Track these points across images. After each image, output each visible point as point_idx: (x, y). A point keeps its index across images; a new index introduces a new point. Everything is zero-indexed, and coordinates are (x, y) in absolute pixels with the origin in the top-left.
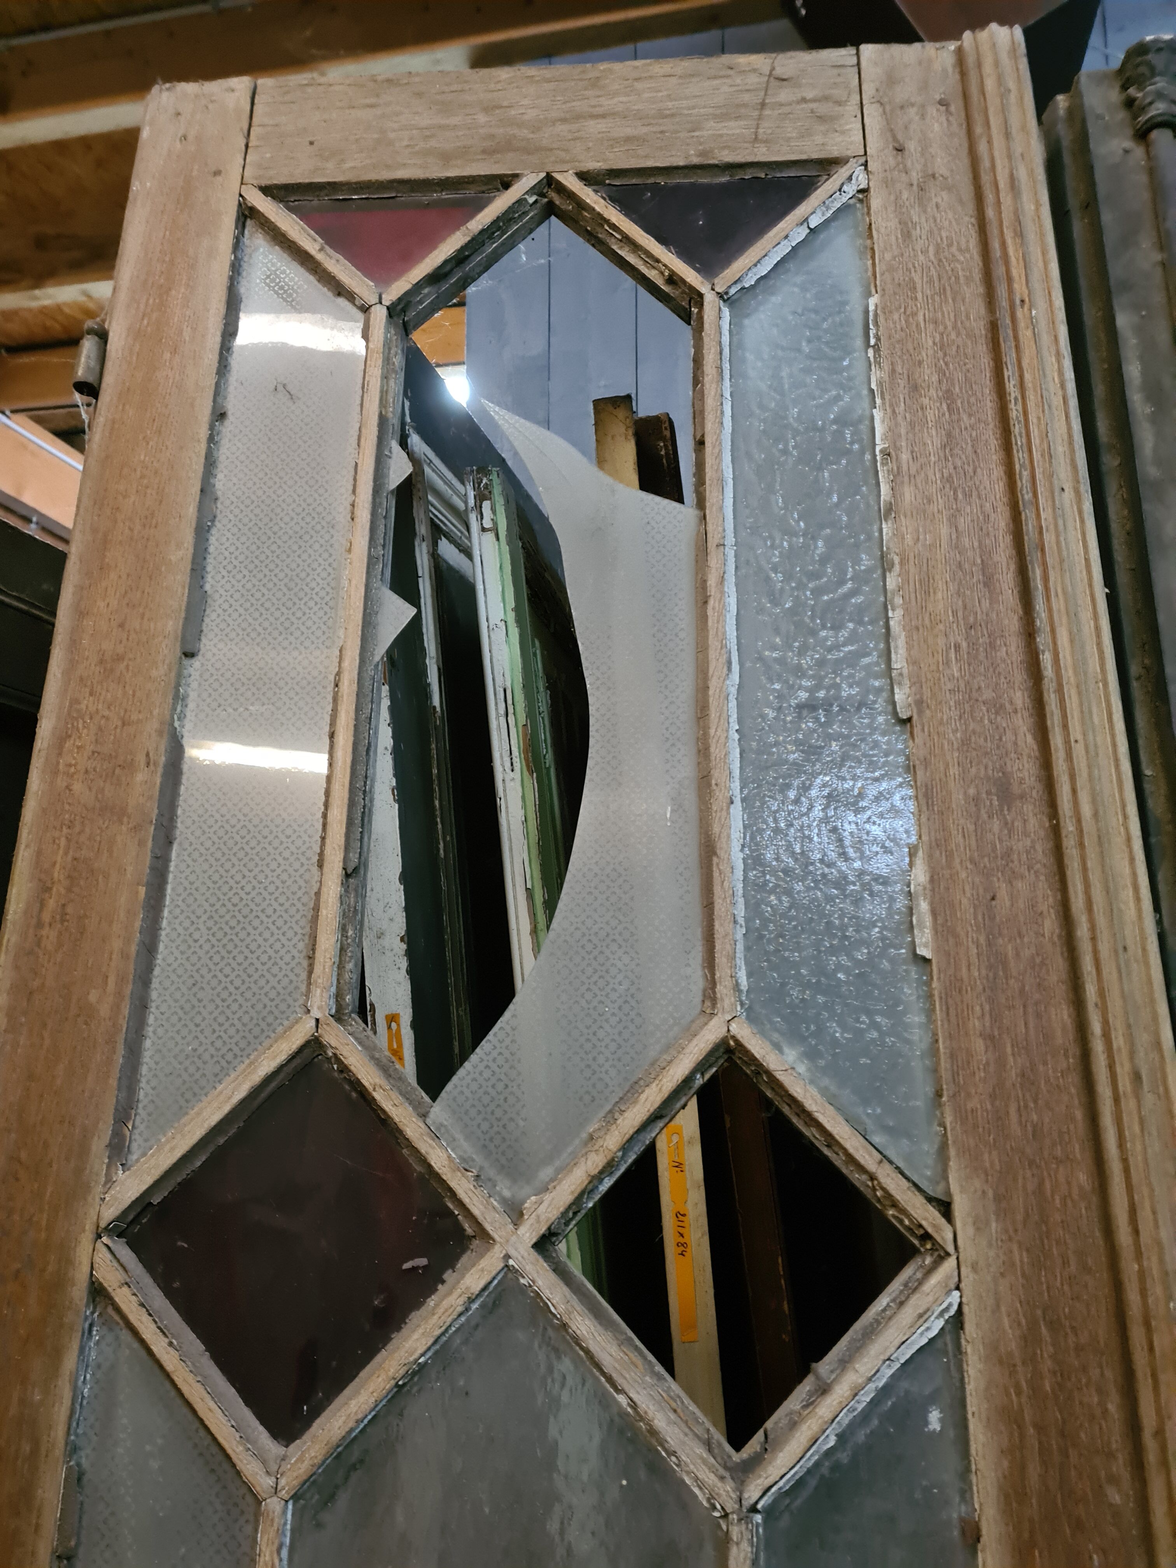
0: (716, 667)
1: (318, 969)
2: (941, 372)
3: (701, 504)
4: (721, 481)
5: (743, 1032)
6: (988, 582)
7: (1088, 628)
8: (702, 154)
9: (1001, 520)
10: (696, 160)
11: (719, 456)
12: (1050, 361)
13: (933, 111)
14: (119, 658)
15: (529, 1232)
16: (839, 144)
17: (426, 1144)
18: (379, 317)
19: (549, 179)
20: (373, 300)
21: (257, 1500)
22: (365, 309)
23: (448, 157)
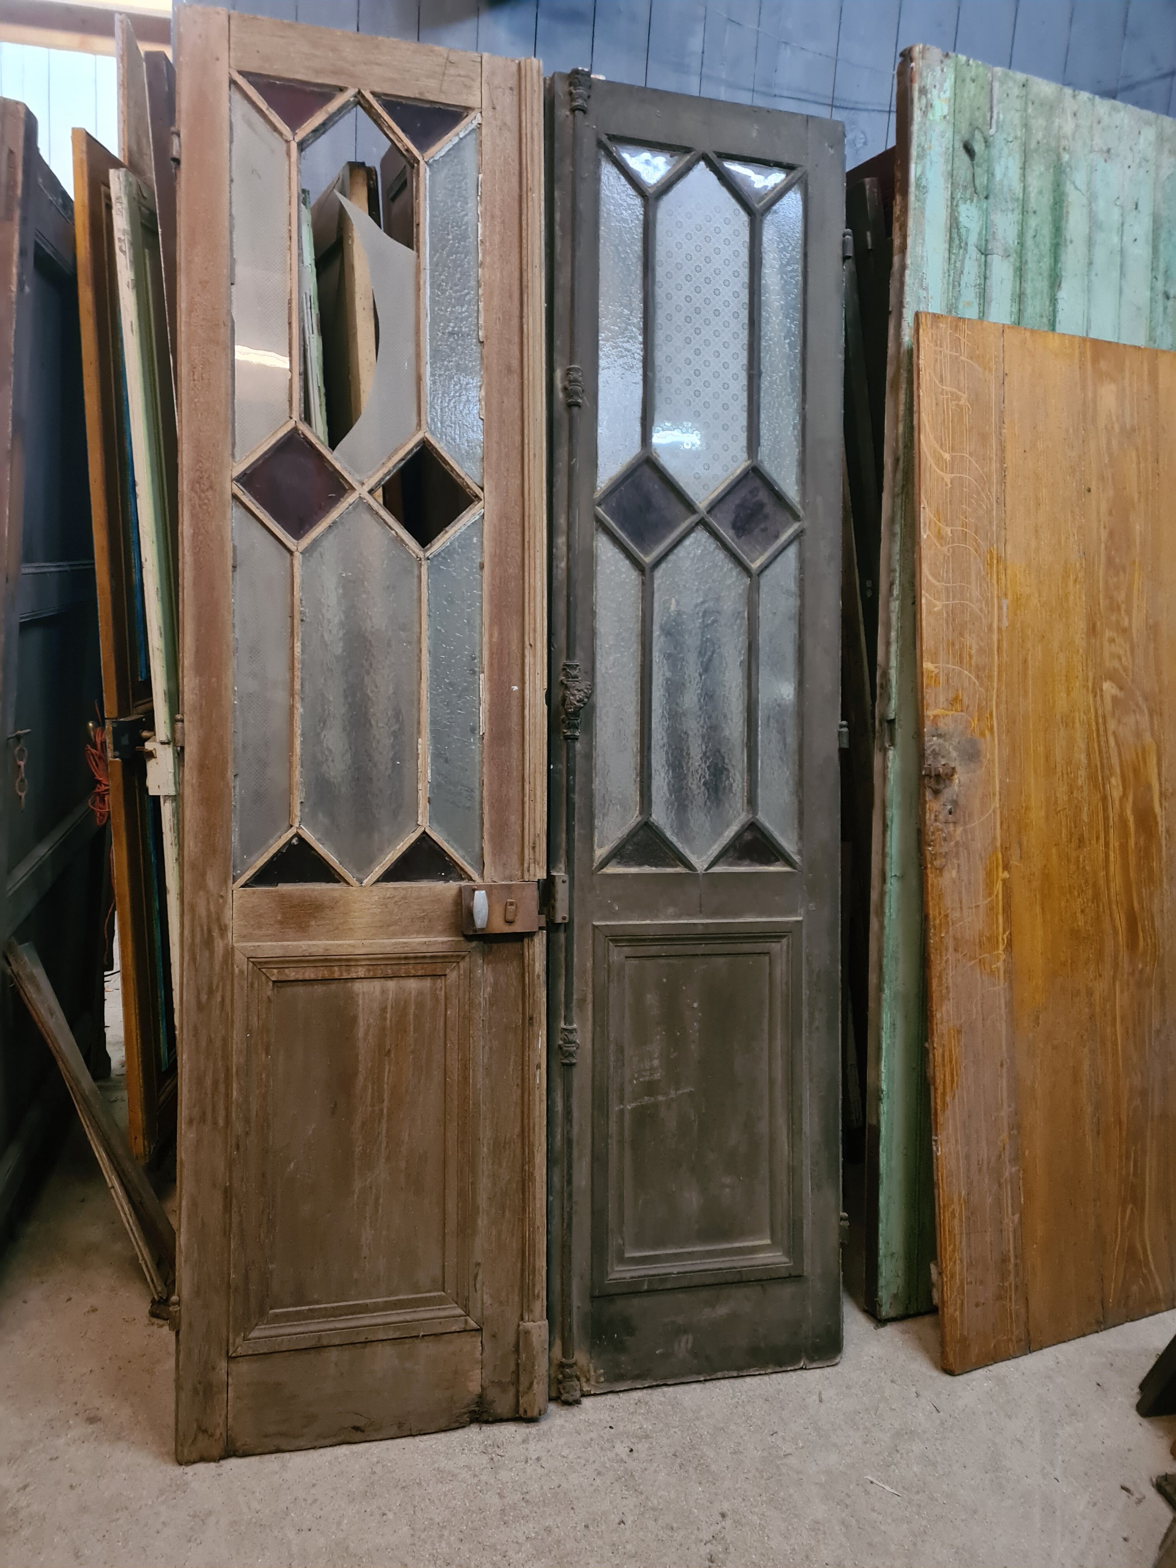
0: (422, 315)
1: (294, 404)
2: (502, 212)
3: (418, 251)
4: (425, 242)
5: (429, 436)
6: (510, 297)
7: (538, 318)
8: (422, 94)
9: (516, 274)
10: (418, 96)
11: (424, 232)
12: (537, 215)
13: (508, 92)
15: (367, 488)
16: (472, 100)
17: (333, 462)
18: (294, 146)
19: (359, 92)
20: (291, 138)
21: (291, 553)
22: (287, 142)
23: (317, 72)
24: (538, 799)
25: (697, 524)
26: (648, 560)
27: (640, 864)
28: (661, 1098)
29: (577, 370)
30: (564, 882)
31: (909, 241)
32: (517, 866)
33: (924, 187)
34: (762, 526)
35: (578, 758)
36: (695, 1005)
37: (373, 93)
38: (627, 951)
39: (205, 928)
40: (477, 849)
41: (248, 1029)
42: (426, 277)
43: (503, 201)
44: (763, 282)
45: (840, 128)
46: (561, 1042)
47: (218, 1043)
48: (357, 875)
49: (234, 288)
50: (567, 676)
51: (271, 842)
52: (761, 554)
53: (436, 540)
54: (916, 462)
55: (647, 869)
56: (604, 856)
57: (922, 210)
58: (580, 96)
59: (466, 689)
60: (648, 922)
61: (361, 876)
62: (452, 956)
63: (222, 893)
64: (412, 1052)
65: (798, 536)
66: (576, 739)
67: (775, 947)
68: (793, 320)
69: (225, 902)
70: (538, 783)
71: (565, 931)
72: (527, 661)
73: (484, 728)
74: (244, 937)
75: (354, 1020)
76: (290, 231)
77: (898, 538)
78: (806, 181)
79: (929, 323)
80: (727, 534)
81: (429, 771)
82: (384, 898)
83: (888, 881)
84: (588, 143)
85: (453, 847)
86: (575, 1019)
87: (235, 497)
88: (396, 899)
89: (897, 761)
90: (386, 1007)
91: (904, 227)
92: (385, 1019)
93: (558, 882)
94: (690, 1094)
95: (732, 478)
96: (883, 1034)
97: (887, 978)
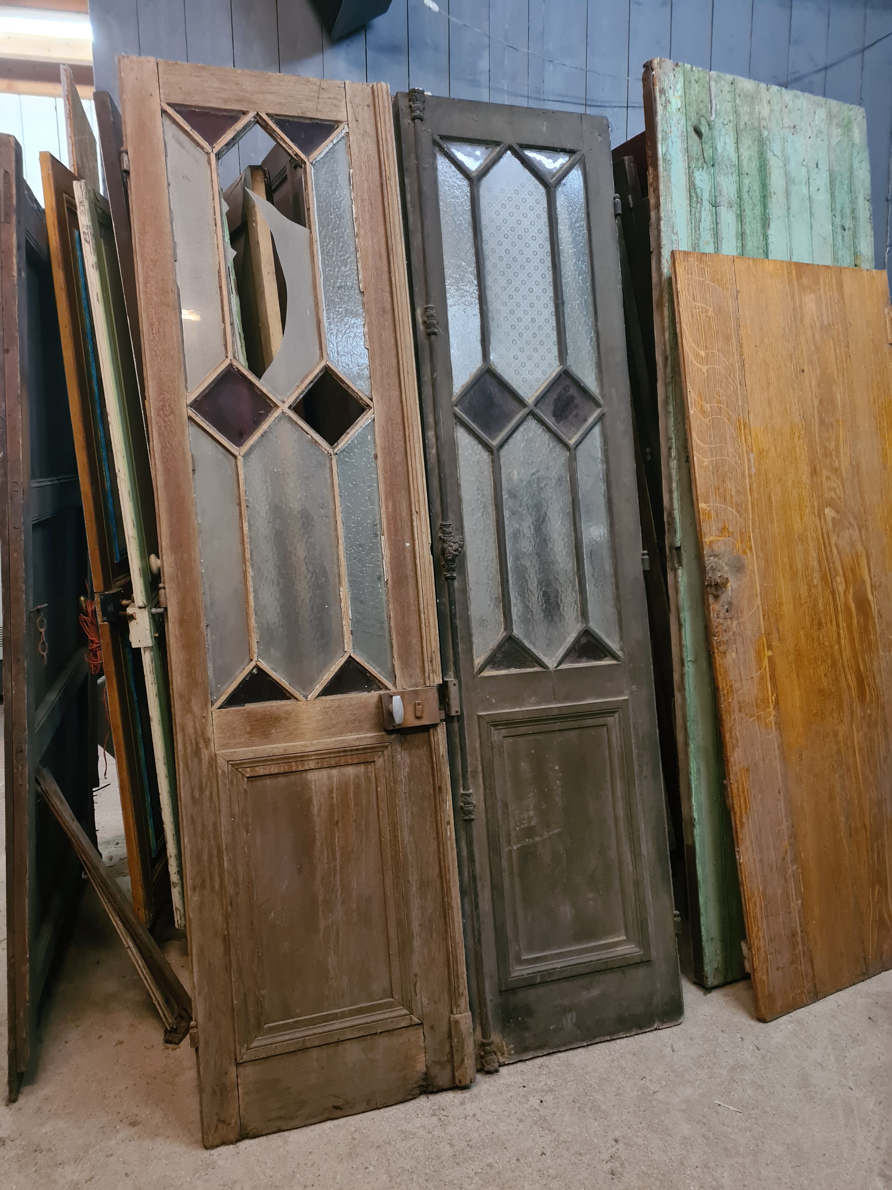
0: (317, 275)
1: (228, 347)
2: (369, 196)
3: (310, 228)
4: (315, 221)
5: (329, 364)
6: (380, 258)
7: (402, 272)
8: (303, 113)
9: (383, 241)
10: (301, 115)
11: (314, 215)
12: (395, 197)
13: (366, 108)
14: (157, 261)
15: (287, 405)
16: (340, 116)
17: (261, 387)
18: (213, 157)
19: (258, 114)
20: (210, 151)
21: (235, 457)
22: (208, 154)
23: (226, 101)
24: (432, 626)
25: (528, 415)
26: (494, 443)
27: (508, 667)
28: (537, 839)
29: (432, 308)
30: (455, 685)
31: (662, 199)
32: (420, 675)
33: (669, 161)
34: (574, 413)
35: (456, 592)
36: (557, 768)
37: (267, 114)
38: (504, 732)
39: (194, 742)
40: (389, 665)
41: (232, 815)
42: (317, 247)
43: (369, 188)
44: (560, 236)
45: (605, 121)
46: (462, 804)
47: (210, 827)
48: (303, 692)
49: (177, 264)
50: (444, 532)
51: (237, 673)
52: (575, 434)
53: (340, 439)
54: (682, 359)
55: (513, 671)
56: (482, 663)
57: (669, 176)
58: (418, 109)
59: (371, 549)
60: (517, 709)
61: (306, 693)
62: (378, 747)
63: (204, 715)
64: (355, 821)
65: (601, 418)
66: (453, 578)
67: (610, 720)
68: (583, 262)
69: (207, 721)
70: (431, 613)
71: (458, 721)
72: (415, 524)
73: (387, 576)
74: (224, 746)
75: (310, 801)
76: (215, 219)
77: (672, 414)
78: (584, 160)
79: (682, 258)
80: (550, 421)
81: (350, 611)
82: (325, 708)
83: (686, 665)
84: (426, 142)
85: (372, 666)
86: (471, 786)
87: (190, 418)
88: (333, 708)
89: (685, 576)
90: (332, 789)
91: (656, 190)
92: (332, 798)
93: (450, 685)
94: (558, 834)
95: (550, 379)
96: (692, 778)
97: (691, 736)
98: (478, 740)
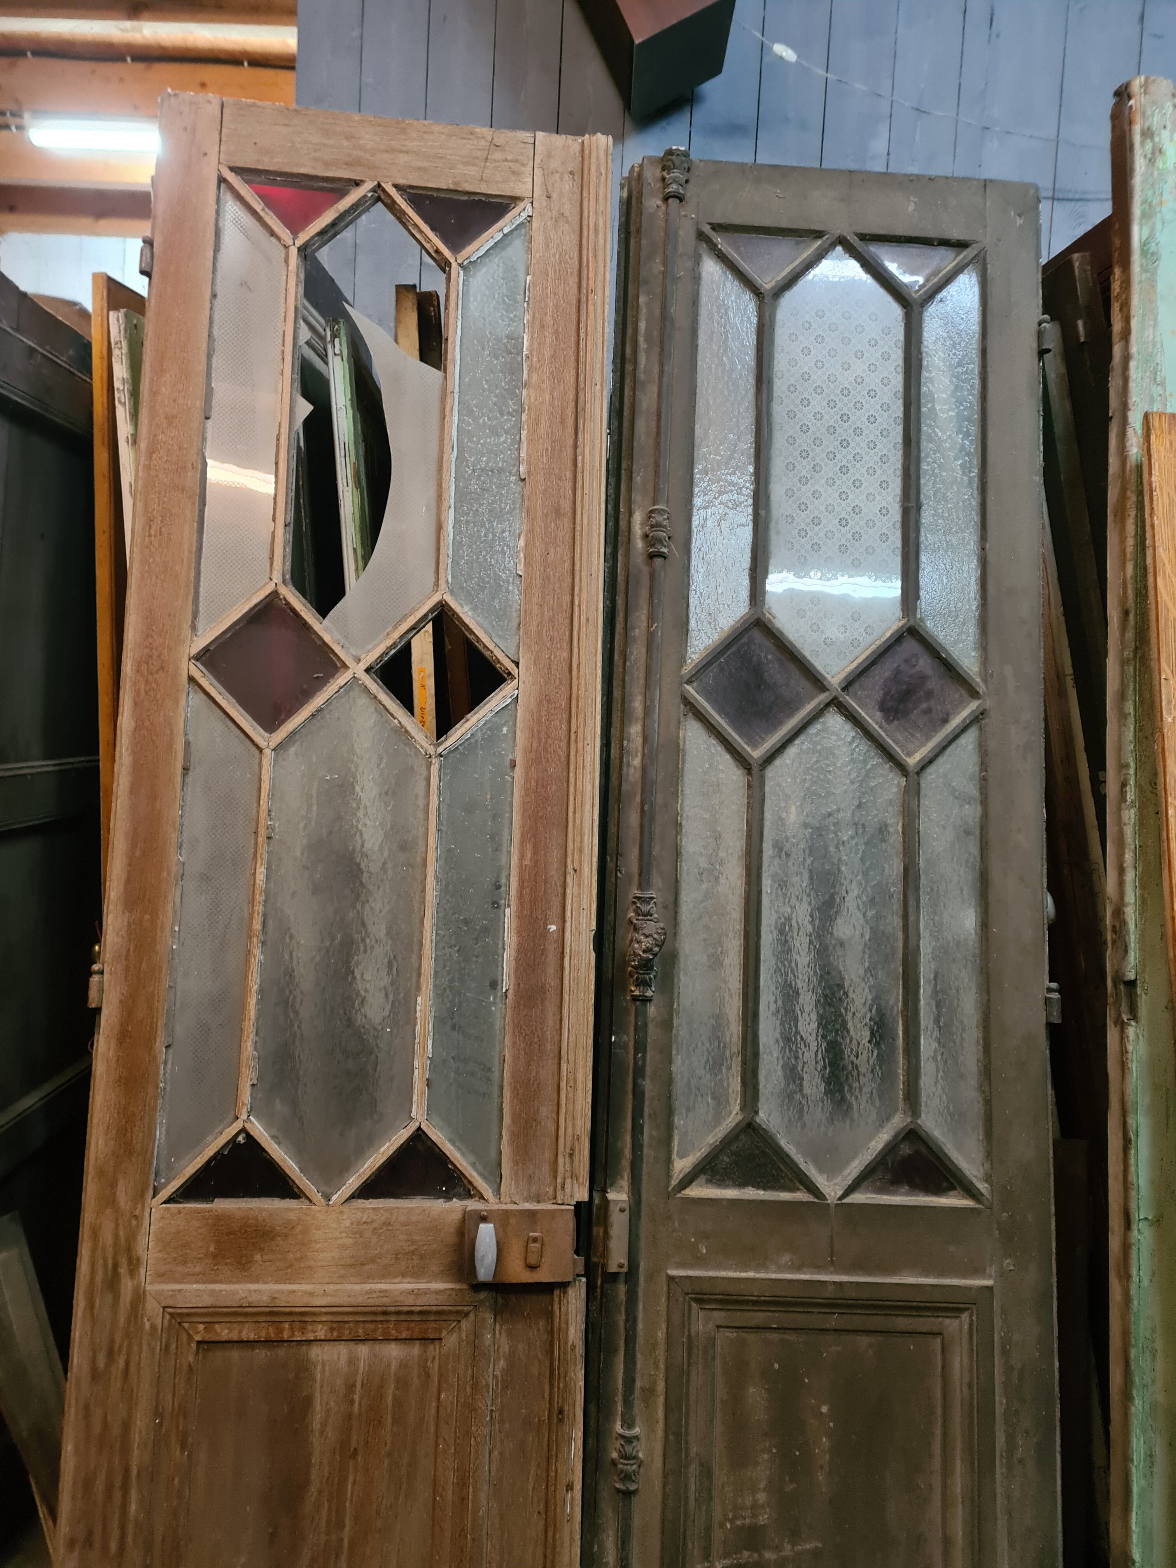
0: (447, 448)
1: (275, 564)
2: (554, 320)
3: (445, 370)
4: (454, 361)
5: (448, 598)
6: (562, 422)
8: (455, 184)
9: (571, 395)
10: (452, 187)
11: (454, 348)
12: (600, 321)
13: (567, 177)
14: (175, 417)
15: (363, 665)
16: (522, 188)
17: (322, 633)
18: (294, 252)
19: (378, 184)
20: (291, 243)
21: (261, 750)
22: (287, 247)
23: (330, 165)
24: (580, 1086)
25: (828, 705)
26: (756, 754)
27: (742, 1185)
28: (769, 1555)
29: (661, 512)
30: (622, 1208)
31: (1134, 323)
32: (547, 1180)
33: (1153, 254)
34: (924, 706)
35: (651, 1028)
36: (824, 1409)
37: (395, 186)
38: (719, 1317)
39: (110, 1260)
40: (493, 1154)
41: (158, 1412)
42: (454, 402)
43: (556, 306)
44: (924, 389)
45: (1030, 193)
47: (116, 1431)
48: (324, 1188)
49: (209, 423)
50: (638, 912)
51: (209, 1139)
52: (923, 745)
53: (453, 730)
55: (751, 1193)
56: (687, 1170)
57: (1149, 280)
58: (675, 181)
59: (485, 930)
60: (751, 1274)
61: (330, 1191)
62: (450, 1312)
63: (137, 1212)
64: (389, 1454)
65: (978, 718)
66: (647, 1000)
67: (950, 1325)
68: (967, 435)
69: (140, 1224)
70: (580, 1063)
71: (624, 1285)
72: (568, 891)
73: (507, 982)
74: (162, 1276)
75: (308, 1402)
77: (1131, 720)
78: (985, 261)
79: (1165, 426)
80: (872, 719)
81: (430, 1042)
82: (359, 1223)
83: (1134, 1227)
84: (686, 236)
85: (457, 1152)
86: (638, 1420)
87: (191, 679)
88: (375, 1225)
89: (1142, 1041)
90: (354, 1385)
91: (1126, 306)
92: (352, 1402)
93: (614, 1207)
94: (816, 1554)
95: (878, 643)
97: (1137, 1380)
98: (664, 1326)
